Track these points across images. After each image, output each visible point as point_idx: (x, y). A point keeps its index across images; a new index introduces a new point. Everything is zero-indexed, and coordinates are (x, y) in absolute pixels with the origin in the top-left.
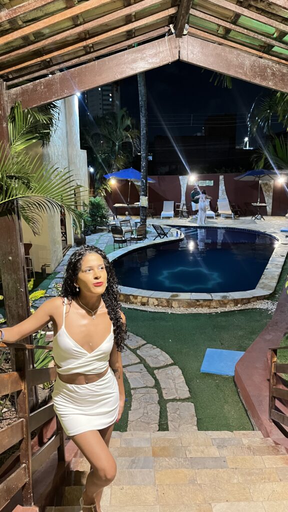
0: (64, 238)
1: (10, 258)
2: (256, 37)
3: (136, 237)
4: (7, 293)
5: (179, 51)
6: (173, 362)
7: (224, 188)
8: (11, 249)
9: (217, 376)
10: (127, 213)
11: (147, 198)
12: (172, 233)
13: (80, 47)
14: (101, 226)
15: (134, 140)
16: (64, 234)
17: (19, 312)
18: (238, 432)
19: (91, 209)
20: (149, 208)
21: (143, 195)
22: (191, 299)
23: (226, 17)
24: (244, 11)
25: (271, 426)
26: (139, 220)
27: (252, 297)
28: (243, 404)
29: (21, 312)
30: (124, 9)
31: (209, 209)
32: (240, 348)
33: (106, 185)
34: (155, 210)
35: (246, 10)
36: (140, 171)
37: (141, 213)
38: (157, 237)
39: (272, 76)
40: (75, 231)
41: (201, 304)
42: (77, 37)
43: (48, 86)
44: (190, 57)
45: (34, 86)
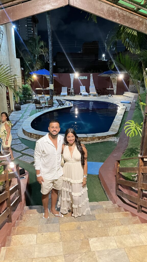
0: (9, 107)
3: (48, 106)
7: (93, 80)
9: (90, 175)
10: (42, 93)
11: (53, 85)
12: (66, 104)
14: (29, 100)
15: (46, 53)
16: (9, 104)
18: (101, 202)
19: (23, 91)
20: (54, 91)
21: (51, 83)
25: (117, 198)
26: (49, 97)
27: (107, 135)
28: (103, 188)
31: (85, 91)
32: (101, 161)
33: (31, 78)
34: (58, 91)
36: (49, 71)
37: (50, 93)
38: (58, 106)
39: (118, 16)
40: (14, 103)
41: (82, 140)
44: (75, 3)
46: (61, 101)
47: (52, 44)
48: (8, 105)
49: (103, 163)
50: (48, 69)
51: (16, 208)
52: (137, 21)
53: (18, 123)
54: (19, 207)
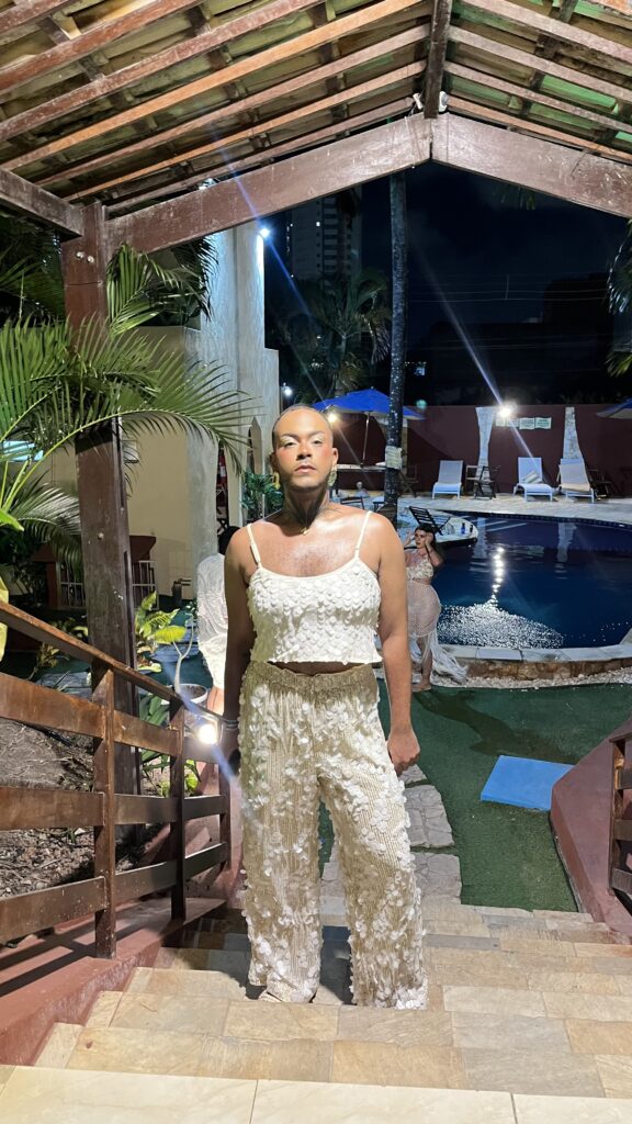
1: (101, 535)
2: (577, 113)
4: (93, 601)
5: (431, 145)
6: (424, 777)
7: (575, 434)
8: (104, 518)
9: (515, 808)
10: (360, 483)
11: (400, 449)
12: (452, 526)
13: (241, 140)
15: (378, 330)
16: (224, 521)
17: (113, 640)
20: (408, 475)
21: (393, 444)
22: (475, 659)
23: (520, 78)
24: (547, 66)
25: (611, 903)
26: (382, 499)
27: (610, 658)
28: (562, 864)
29: (117, 641)
30: (320, 69)
31: (540, 480)
32: (571, 760)
34: (421, 478)
35: (552, 64)
36: (388, 394)
37: (387, 484)
39: (614, 188)
41: (498, 670)
42: (236, 120)
43: (183, 212)
44: (452, 154)
45: (156, 213)
46: (430, 516)
47: (404, 293)
49: (572, 767)
50: (384, 387)
51: (208, 887)
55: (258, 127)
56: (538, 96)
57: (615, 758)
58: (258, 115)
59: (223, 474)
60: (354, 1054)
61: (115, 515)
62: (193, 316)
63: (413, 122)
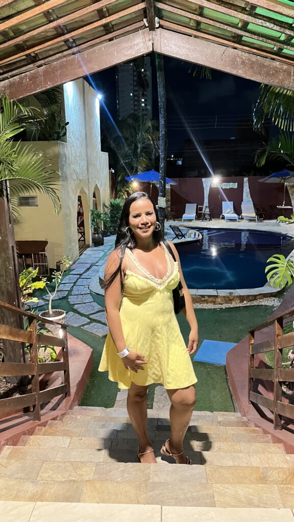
2: (222, 27)
5: (153, 44)
7: (248, 190)
8: (1, 229)
11: (165, 198)
12: (190, 234)
15: (155, 141)
17: (8, 289)
18: (218, 412)
19: (111, 211)
20: (171, 211)
21: (162, 196)
22: (196, 295)
23: (193, 10)
25: (249, 408)
27: (258, 294)
28: (229, 390)
31: (233, 212)
32: (237, 341)
33: (128, 188)
34: (177, 213)
36: (159, 172)
38: (175, 238)
39: (242, 64)
40: (93, 232)
41: (206, 300)
42: (55, 33)
43: (33, 78)
44: (163, 49)
45: (20, 79)
46: (179, 230)
47: (165, 124)
48: (82, 236)
49: (236, 344)
50: (157, 170)
51: (59, 405)
52: (277, 71)
53: (94, 267)
54: (64, 405)
55: (67, 35)
56: (202, 18)
57: (250, 340)
58: (66, 29)
59: (81, 212)
60: (95, 487)
61: (6, 227)
62: (63, 136)
63: (143, 33)
